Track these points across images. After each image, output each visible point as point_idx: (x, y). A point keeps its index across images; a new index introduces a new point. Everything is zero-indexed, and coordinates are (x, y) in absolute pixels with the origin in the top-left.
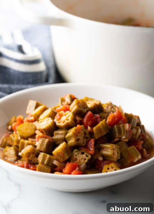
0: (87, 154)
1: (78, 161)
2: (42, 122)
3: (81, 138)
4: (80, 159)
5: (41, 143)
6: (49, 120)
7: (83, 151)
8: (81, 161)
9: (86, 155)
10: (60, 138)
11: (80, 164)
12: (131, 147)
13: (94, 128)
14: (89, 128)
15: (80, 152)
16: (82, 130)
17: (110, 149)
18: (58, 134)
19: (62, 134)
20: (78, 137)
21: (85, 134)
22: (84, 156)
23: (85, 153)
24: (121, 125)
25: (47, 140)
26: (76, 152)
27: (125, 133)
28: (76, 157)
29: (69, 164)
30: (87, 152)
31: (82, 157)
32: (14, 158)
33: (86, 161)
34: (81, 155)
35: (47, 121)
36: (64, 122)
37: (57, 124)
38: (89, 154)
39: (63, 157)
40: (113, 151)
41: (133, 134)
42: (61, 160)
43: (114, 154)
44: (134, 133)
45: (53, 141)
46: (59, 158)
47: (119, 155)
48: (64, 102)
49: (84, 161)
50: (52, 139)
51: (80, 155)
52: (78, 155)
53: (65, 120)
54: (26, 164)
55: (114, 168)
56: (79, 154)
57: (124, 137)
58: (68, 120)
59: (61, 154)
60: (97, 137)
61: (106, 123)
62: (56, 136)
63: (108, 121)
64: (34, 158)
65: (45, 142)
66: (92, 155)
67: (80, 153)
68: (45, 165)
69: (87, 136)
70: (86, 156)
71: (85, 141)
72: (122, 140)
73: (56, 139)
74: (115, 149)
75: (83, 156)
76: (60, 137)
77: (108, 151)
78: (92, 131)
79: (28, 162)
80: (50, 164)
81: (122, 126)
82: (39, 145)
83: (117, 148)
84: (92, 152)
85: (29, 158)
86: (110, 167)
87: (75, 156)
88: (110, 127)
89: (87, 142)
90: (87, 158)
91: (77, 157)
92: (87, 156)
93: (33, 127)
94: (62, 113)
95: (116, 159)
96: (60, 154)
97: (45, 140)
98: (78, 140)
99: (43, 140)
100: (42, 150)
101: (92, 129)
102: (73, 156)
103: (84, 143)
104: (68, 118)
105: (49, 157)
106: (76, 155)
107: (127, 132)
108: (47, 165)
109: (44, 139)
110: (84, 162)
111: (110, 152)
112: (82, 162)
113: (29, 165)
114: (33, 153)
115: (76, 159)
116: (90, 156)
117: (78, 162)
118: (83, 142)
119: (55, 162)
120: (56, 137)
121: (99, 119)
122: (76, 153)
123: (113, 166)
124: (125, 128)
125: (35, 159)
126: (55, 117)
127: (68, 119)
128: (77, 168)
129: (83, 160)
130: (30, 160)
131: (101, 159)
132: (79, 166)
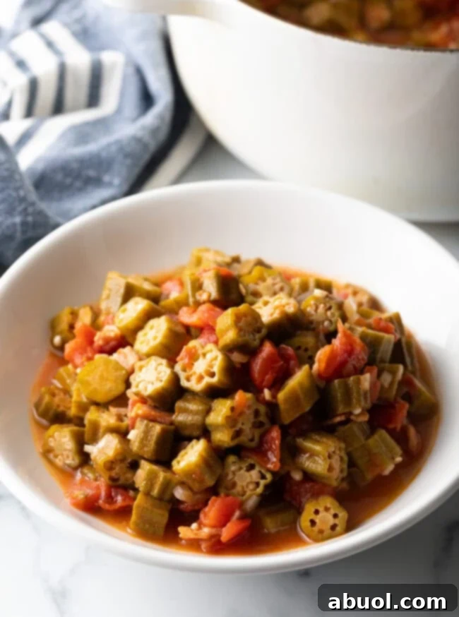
0: (263, 471)
1: (239, 489)
2: (144, 370)
3: (247, 428)
4: (245, 484)
5: (142, 435)
6: (161, 364)
7: (251, 461)
8: (246, 489)
9: (260, 472)
10: (192, 422)
11: (244, 498)
12: (376, 437)
13: (281, 396)
14: (267, 394)
15: (244, 466)
16: (249, 407)
17: (322, 458)
18: (185, 411)
19: (196, 413)
20: (239, 426)
21: (257, 413)
22: (254, 474)
23: (257, 468)
24: (352, 378)
25: (157, 428)
26: (234, 463)
27: (362, 398)
28: (233, 478)
29: (215, 501)
30: (261, 466)
31: (248, 480)
32: (72, 460)
33: (260, 490)
34: (247, 474)
35: (156, 369)
36: (201, 378)
37: (184, 383)
38: (269, 470)
39: (201, 481)
40: (328, 461)
41: (382, 387)
42: (196, 487)
43: (330, 469)
44: (386, 385)
45: (172, 427)
46: (190, 483)
47: (345, 466)
48: (201, 292)
49: (255, 489)
50: (172, 423)
51: (243, 472)
52: (238, 473)
53: (203, 374)
54: (106, 491)
55: (332, 512)
56: (240, 469)
57: (358, 411)
58: (212, 375)
59: (194, 476)
60: (287, 419)
61: (310, 376)
62: (180, 414)
63: (316, 367)
64: (125, 473)
65: (152, 433)
66: (274, 473)
67: (245, 469)
68: (155, 499)
69: (262, 418)
70: (259, 475)
71: (257, 433)
72: (352, 417)
73: (181, 423)
74: (334, 452)
75: (251, 476)
76: (192, 420)
77: (315, 462)
78: (274, 401)
79: (110, 483)
80: (167, 497)
81: (353, 381)
82: (138, 440)
83: (340, 449)
84: (275, 466)
85: (113, 474)
86: (321, 509)
87: (230, 476)
88: (322, 384)
89: (262, 436)
90: (263, 482)
91: (236, 479)
92: (263, 477)
93: (118, 373)
94: (195, 347)
95: (336, 480)
96: (191, 475)
97: (153, 426)
98: (238, 434)
99: (147, 426)
100: (146, 456)
101: (274, 396)
102: (227, 475)
103: (252, 440)
104: (211, 366)
105: (165, 478)
106: (234, 473)
107: (365, 393)
108: (160, 498)
109: (151, 424)
110: (254, 494)
111: (321, 465)
112: (248, 493)
113: (113, 494)
114: (123, 460)
115: (234, 485)
116: (269, 476)
117: (239, 494)
118: (250, 437)
119: (180, 493)
120: (180, 418)
121: (292, 363)
122: (233, 468)
123: (329, 505)
124: (360, 387)
125: (129, 475)
126: (178, 359)
127: (212, 370)
128: (237, 514)
129: (251, 487)
130: (116, 477)
131: (297, 476)
132: (241, 505)
